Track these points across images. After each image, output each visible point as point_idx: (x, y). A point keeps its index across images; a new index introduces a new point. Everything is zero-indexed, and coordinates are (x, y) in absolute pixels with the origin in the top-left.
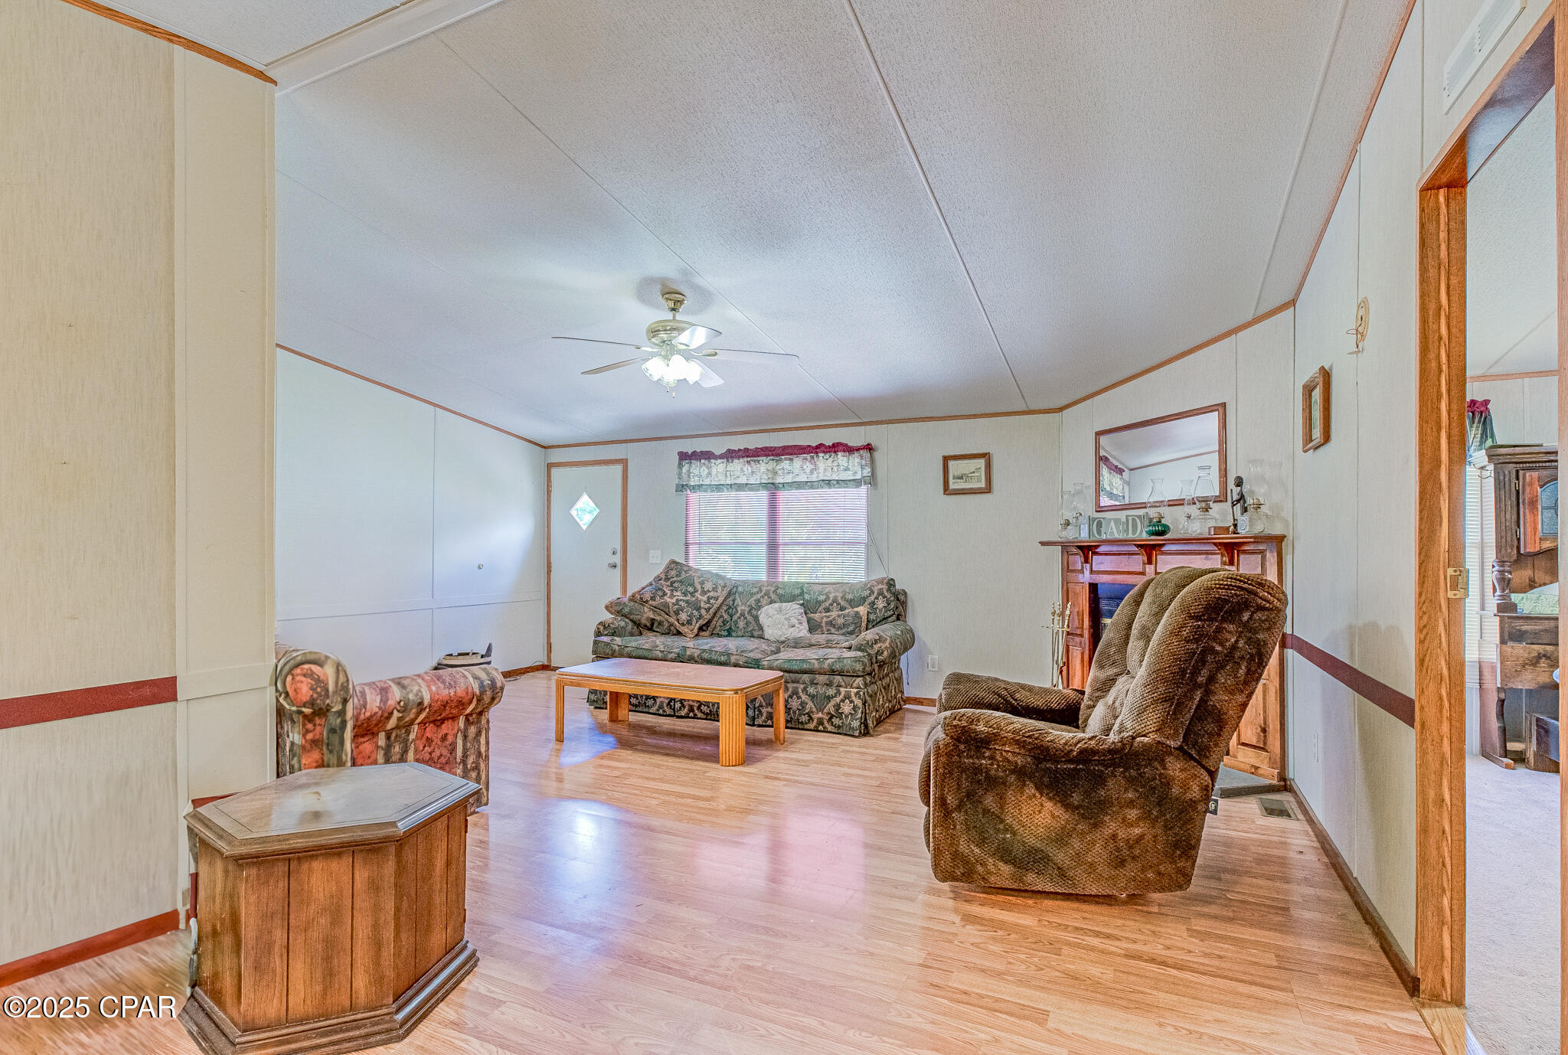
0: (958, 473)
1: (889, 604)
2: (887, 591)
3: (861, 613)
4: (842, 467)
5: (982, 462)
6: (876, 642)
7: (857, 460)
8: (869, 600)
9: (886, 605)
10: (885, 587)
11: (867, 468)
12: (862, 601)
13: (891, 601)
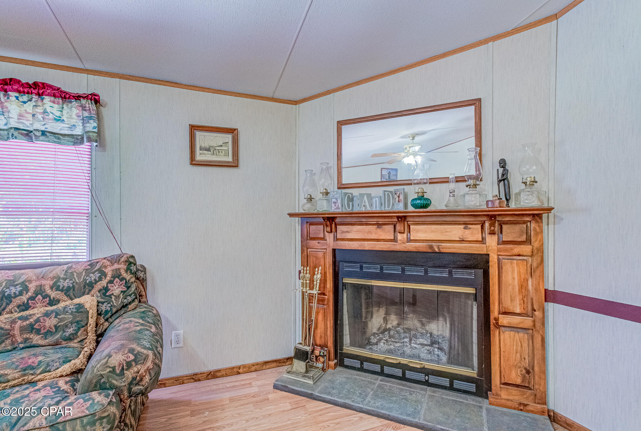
0: (206, 145)
1: (128, 288)
2: (126, 271)
3: (87, 306)
4: (51, 116)
5: (228, 138)
6: (129, 365)
7: (75, 111)
8: (99, 286)
9: (125, 289)
10: (123, 267)
11: (92, 121)
12: (88, 287)
13: (132, 283)
